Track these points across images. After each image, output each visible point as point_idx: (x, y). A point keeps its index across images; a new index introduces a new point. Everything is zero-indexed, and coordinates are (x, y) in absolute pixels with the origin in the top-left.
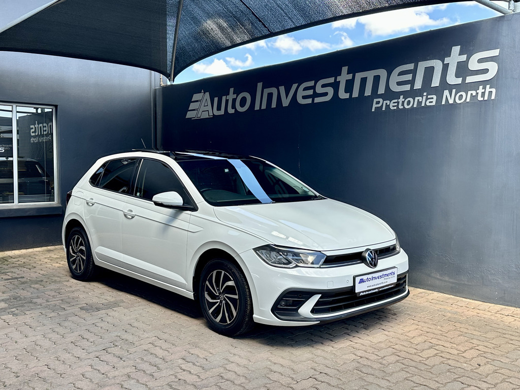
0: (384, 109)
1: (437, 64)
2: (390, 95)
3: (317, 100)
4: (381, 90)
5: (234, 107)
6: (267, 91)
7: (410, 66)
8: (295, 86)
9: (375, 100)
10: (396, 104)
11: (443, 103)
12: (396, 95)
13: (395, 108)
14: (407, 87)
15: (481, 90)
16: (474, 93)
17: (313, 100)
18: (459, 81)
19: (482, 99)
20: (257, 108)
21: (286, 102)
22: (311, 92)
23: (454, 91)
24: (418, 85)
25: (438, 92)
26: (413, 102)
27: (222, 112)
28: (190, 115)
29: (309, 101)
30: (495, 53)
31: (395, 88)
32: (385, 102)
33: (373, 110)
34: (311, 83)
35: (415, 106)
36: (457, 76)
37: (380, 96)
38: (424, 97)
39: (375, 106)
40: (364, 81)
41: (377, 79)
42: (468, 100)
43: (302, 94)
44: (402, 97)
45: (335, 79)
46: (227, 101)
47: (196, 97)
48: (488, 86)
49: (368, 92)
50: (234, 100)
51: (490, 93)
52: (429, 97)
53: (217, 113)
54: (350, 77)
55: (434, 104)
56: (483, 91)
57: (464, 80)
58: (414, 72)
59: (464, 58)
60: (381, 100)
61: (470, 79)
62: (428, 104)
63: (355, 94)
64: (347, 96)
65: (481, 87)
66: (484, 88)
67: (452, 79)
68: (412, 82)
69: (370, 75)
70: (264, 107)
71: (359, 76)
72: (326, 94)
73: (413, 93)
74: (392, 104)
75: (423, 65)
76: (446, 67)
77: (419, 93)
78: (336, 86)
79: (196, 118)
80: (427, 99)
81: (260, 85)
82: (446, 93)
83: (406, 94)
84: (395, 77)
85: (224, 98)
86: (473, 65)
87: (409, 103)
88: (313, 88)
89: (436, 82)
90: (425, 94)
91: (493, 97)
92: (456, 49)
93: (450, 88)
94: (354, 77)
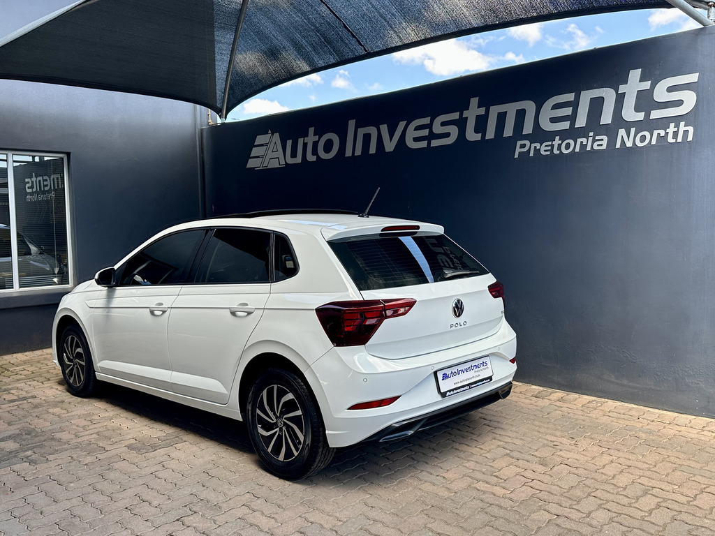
0: (531, 154)
1: (609, 95)
2: (540, 135)
3: (435, 143)
4: (528, 129)
5: (315, 152)
6: (362, 131)
7: (570, 97)
8: (402, 125)
9: (519, 143)
10: (549, 148)
11: (618, 146)
12: (550, 136)
13: (549, 153)
14: (565, 125)
15: (672, 129)
16: (662, 133)
17: (429, 144)
18: (640, 116)
19: (674, 141)
20: (348, 153)
21: (390, 146)
22: (425, 132)
23: (633, 130)
24: (581, 122)
25: (611, 131)
26: (575, 146)
27: (298, 160)
28: (252, 164)
29: (424, 144)
30: (694, 78)
31: (547, 126)
32: (533, 145)
33: (516, 156)
34: (427, 121)
35: (577, 150)
36: (637, 110)
37: (527, 137)
38: (591, 139)
39: (518, 150)
40: (502, 117)
41: (521, 114)
42: (654, 142)
43: (412, 135)
44: (557, 138)
45: (461, 115)
46: (305, 145)
47: (260, 139)
48: (682, 124)
49: (508, 132)
50: (315, 144)
51: (686, 132)
52: (597, 138)
53: (290, 161)
54: (482, 111)
55: (604, 147)
56: (676, 129)
57: (648, 115)
58: (575, 105)
59: (646, 85)
60: (527, 143)
61: (655, 114)
62: (596, 147)
63: (490, 134)
64: (478, 137)
65: (672, 125)
66: (677, 126)
67: (630, 114)
68: (573, 119)
69: (511, 109)
70: (358, 152)
71: (495, 111)
72: (447, 135)
73: (574, 133)
74: (543, 148)
75: (586, 96)
76: (620, 98)
77: (583, 132)
78: (461, 124)
79: (261, 168)
80: (594, 141)
81: (352, 124)
82: (622, 132)
83: (564, 135)
84: (547, 112)
85: (301, 141)
86: (661, 94)
87: (568, 146)
88: (429, 126)
89: (607, 118)
90: (591, 134)
91: (690, 138)
92: (635, 74)
93: (628, 125)
94: (487, 111)
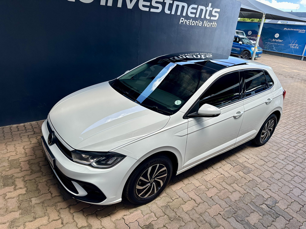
0: (184, 23)
1: (204, 9)
2: (187, 17)
3: (152, 10)
4: (184, 14)
7: (196, 6)
9: (181, 18)
10: (189, 22)
11: (203, 26)
12: (189, 18)
13: (189, 24)
14: (194, 16)
15: (214, 23)
16: (212, 24)
17: (150, 10)
18: (209, 18)
19: (213, 27)
21: (130, 6)
22: (148, 4)
23: (207, 21)
24: (197, 16)
25: (203, 20)
26: (195, 23)
29: (147, 9)
31: (189, 14)
32: (185, 20)
33: (180, 23)
35: (195, 25)
36: (209, 15)
37: (183, 17)
38: (199, 22)
39: (181, 21)
40: (178, 7)
41: (183, 8)
42: (210, 26)
43: (142, 3)
44: (191, 19)
45: (164, 1)
49: (179, 13)
54: (171, 2)
55: (201, 25)
58: (197, 9)
59: (212, 9)
60: (183, 19)
61: (212, 18)
62: (199, 25)
63: (173, 13)
64: (169, 12)
67: (207, 16)
68: (195, 14)
69: (181, 4)
71: (176, 3)
72: (158, 8)
73: (195, 19)
74: (187, 22)
75: (200, 7)
76: (206, 11)
77: (197, 19)
78: (164, 5)
80: (199, 23)
82: (205, 22)
83: (193, 19)
84: (190, 9)
86: (213, 13)
87: (193, 23)
89: (203, 16)
90: (199, 20)
91: (216, 27)
92: (210, 5)
94: (173, 2)
